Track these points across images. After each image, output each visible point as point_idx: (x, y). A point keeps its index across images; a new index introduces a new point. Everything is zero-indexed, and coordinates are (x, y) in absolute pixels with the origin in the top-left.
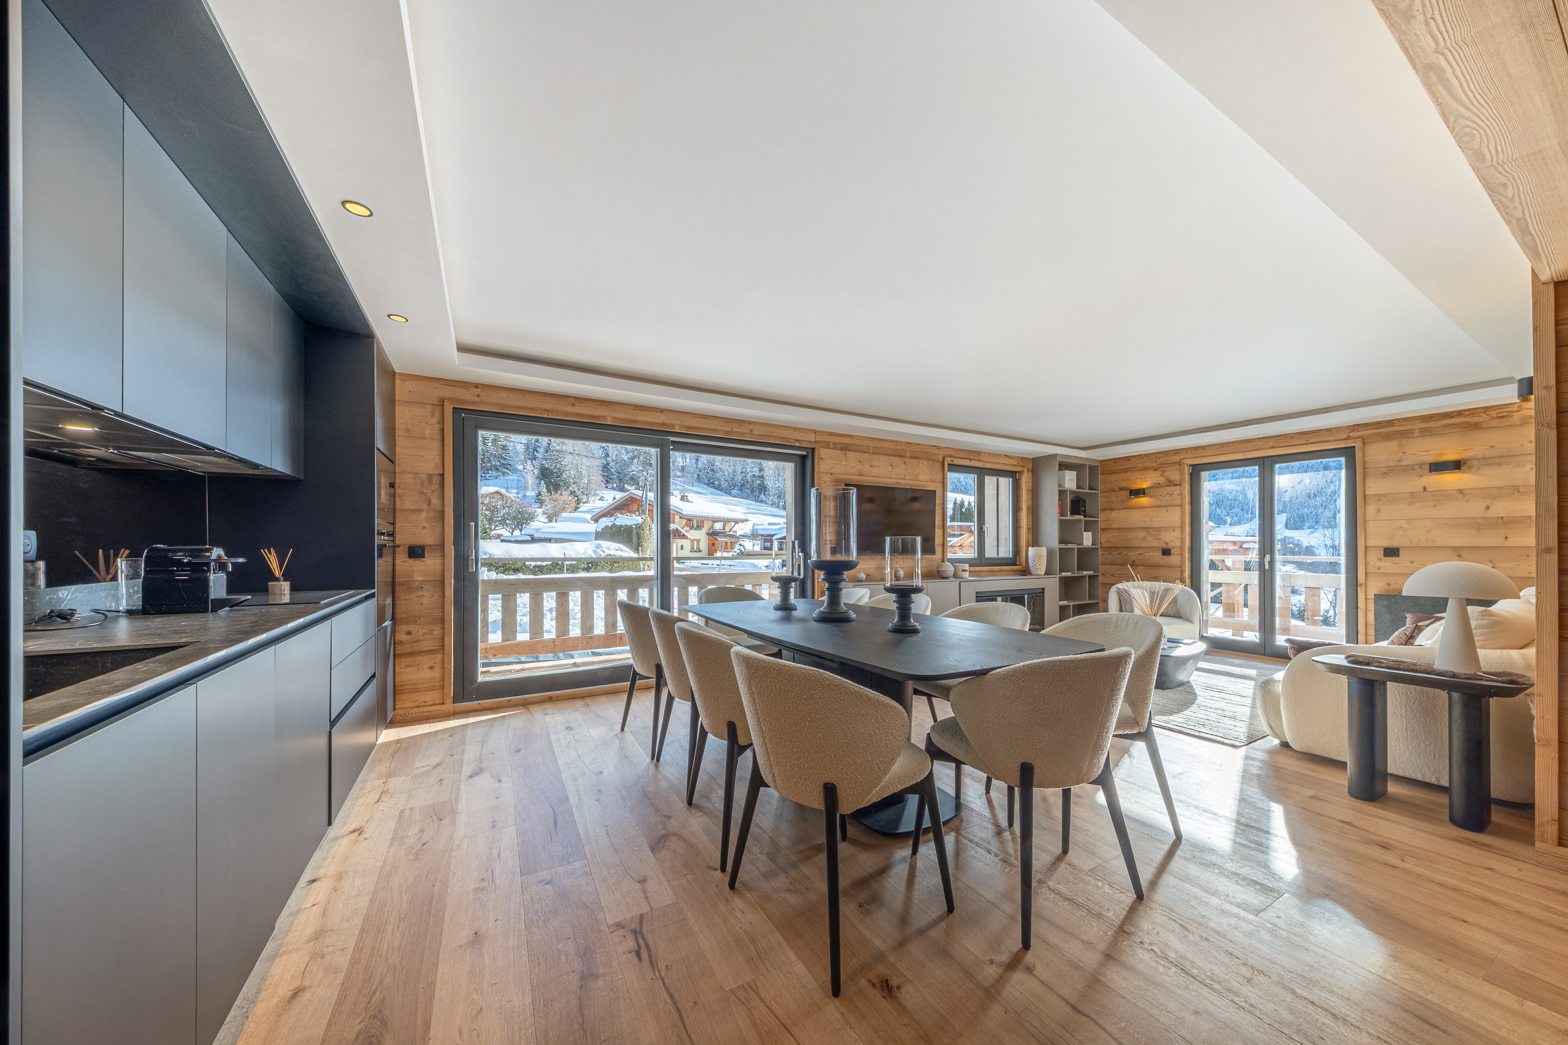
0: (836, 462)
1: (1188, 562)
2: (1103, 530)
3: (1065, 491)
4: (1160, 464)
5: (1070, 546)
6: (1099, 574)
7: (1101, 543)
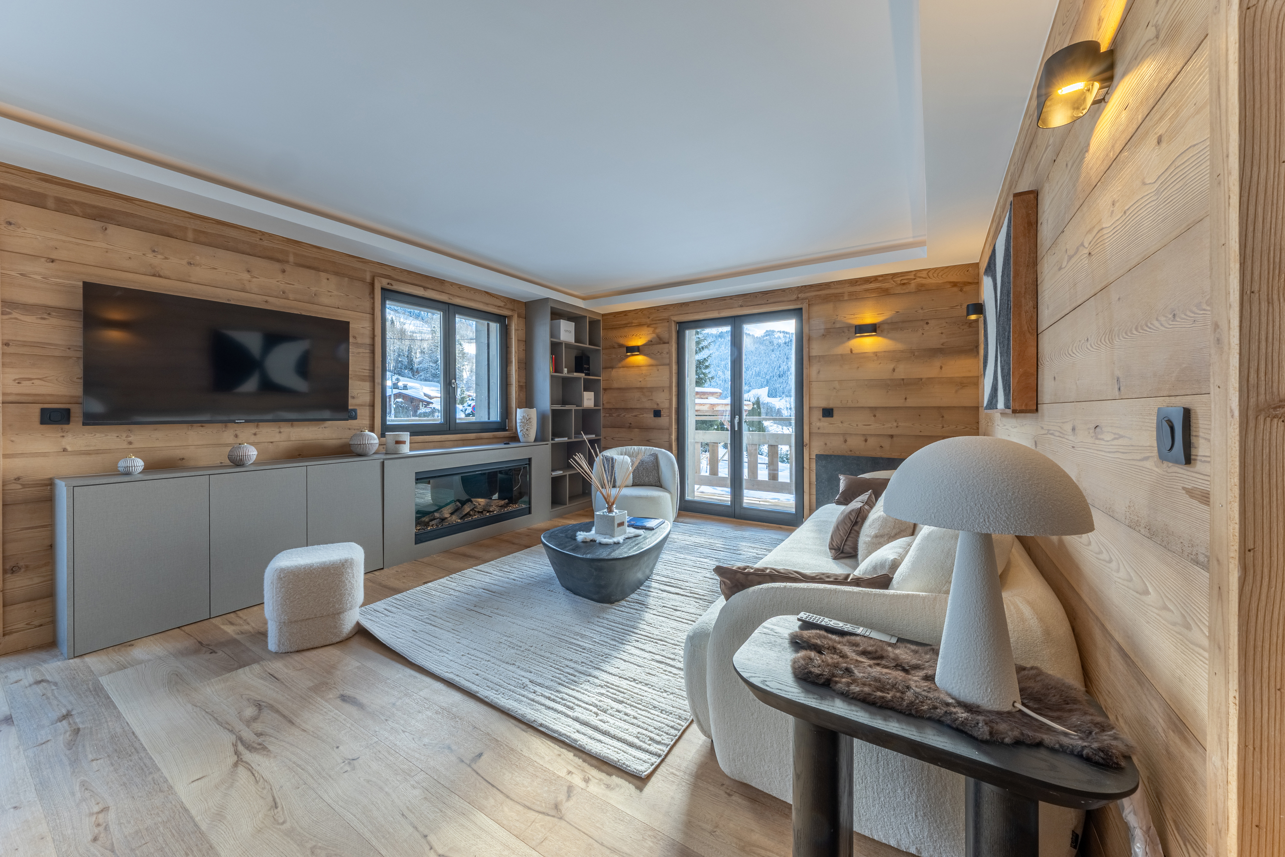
0: (64, 238)
1: (675, 424)
2: (605, 390)
3: (560, 344)
4: (652, 320)
5: (567, 407)
6: (601, 437)
7: (603, 404)
